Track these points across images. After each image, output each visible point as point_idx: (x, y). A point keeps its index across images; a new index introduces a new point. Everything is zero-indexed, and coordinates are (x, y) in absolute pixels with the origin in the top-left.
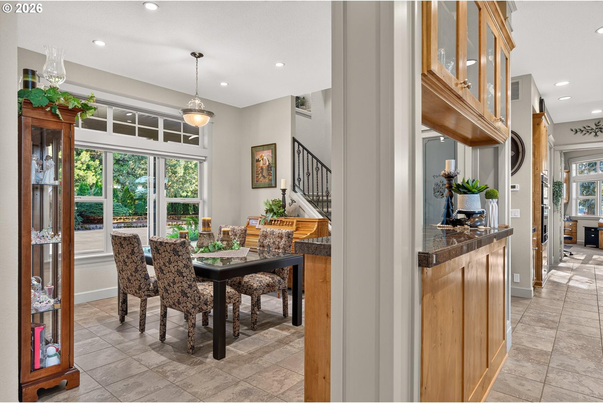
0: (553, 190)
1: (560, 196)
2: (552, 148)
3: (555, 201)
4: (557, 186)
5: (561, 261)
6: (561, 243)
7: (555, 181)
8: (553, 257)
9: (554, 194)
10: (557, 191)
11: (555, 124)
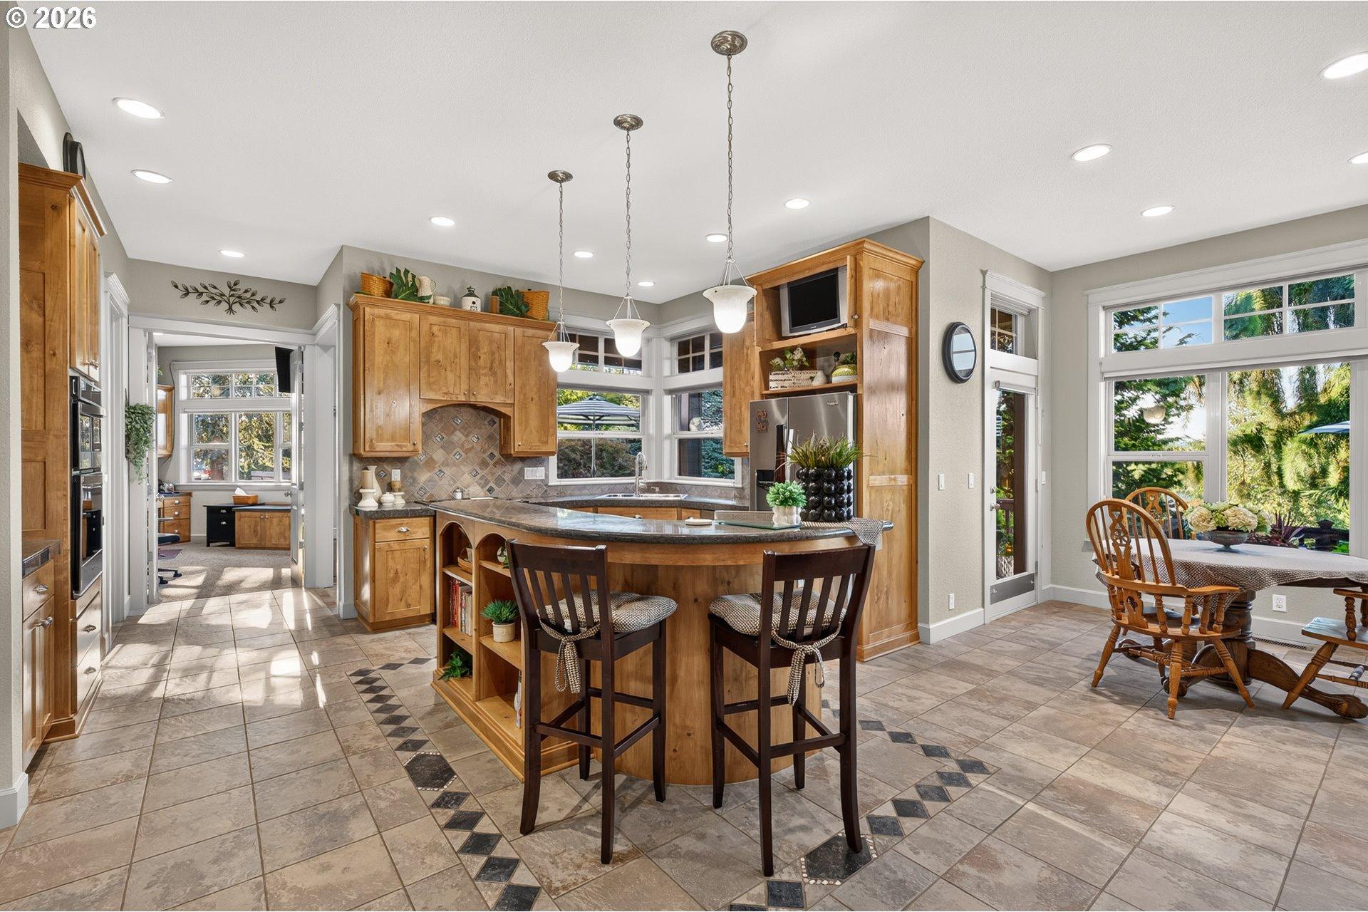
0: (127, 425)
1: (146, 442)
2: (122, 315)
3: (132, 456)
4: (137, 418)
5: (151, 602)
6: (150, 559)
7: (132, 403)
8: (127, 598)
9: (128, 437)
10: (138, 430)
11: (133, 260)
